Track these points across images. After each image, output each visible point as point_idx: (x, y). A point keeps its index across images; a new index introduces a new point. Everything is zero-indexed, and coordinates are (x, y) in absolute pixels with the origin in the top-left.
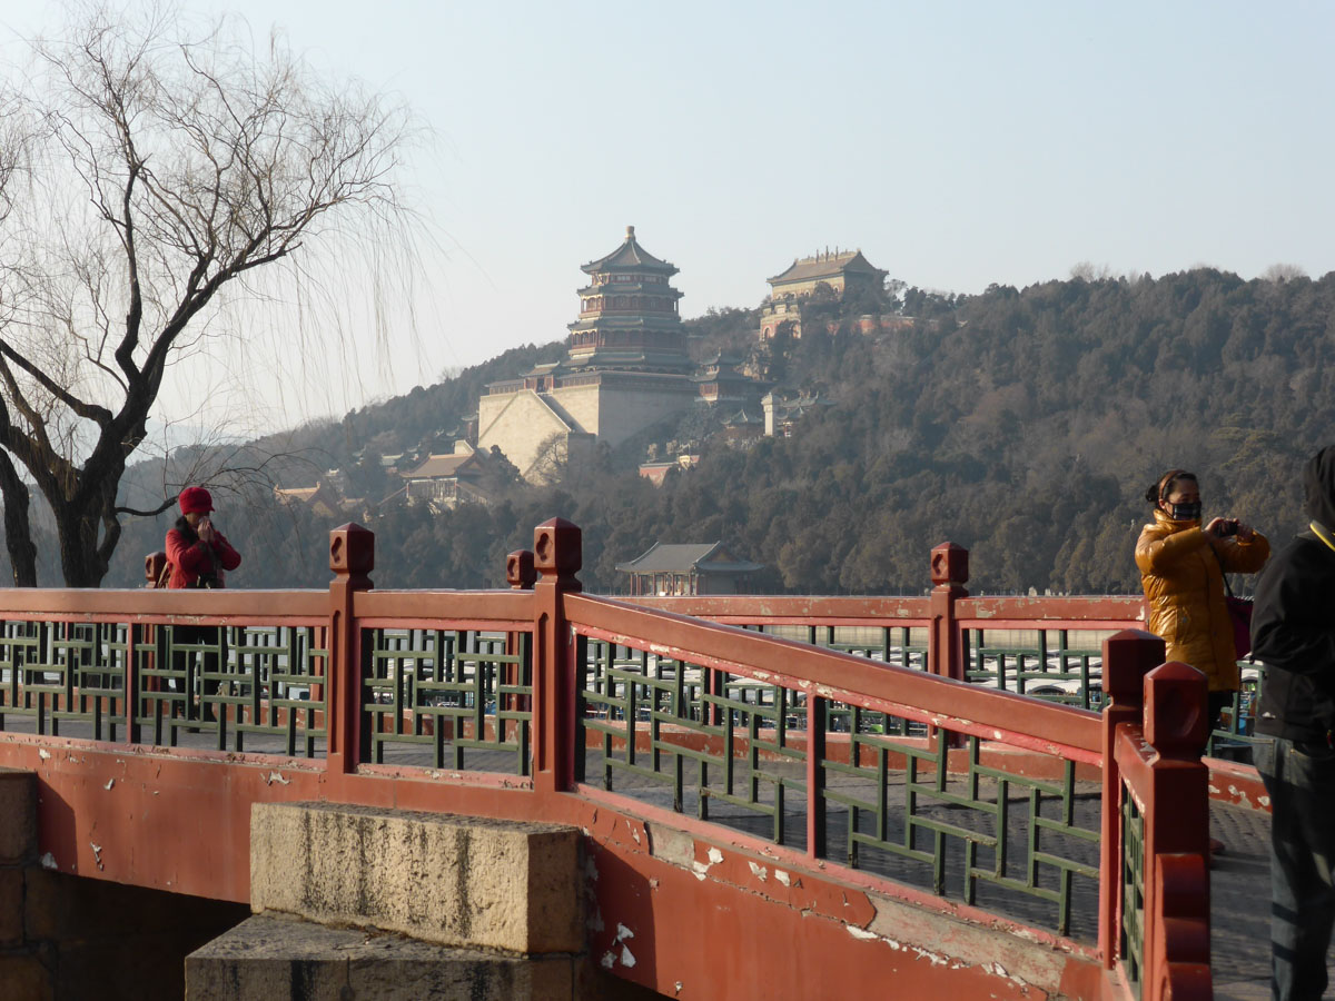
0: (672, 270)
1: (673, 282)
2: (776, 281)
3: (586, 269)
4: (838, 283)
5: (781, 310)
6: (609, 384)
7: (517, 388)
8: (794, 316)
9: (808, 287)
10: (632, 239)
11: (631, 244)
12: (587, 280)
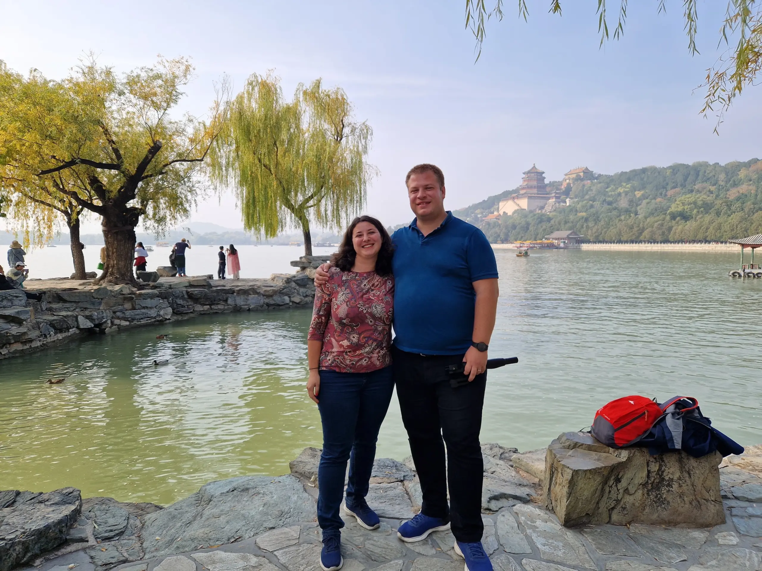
0: (543, 173)
1: (543, 175)
2: (566, 175)
3: (524, 173)
4: (582, 174)
5: (568, 181)
6: (530, 198)
7: (508, 200)
8: (571, 182)
9: (574, 176)
10: (535, 166)
11: (534, 167)
12: (524, 176)
